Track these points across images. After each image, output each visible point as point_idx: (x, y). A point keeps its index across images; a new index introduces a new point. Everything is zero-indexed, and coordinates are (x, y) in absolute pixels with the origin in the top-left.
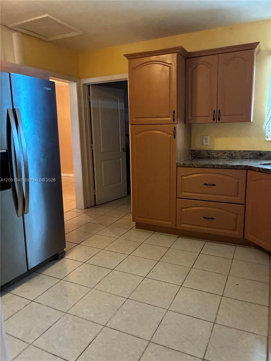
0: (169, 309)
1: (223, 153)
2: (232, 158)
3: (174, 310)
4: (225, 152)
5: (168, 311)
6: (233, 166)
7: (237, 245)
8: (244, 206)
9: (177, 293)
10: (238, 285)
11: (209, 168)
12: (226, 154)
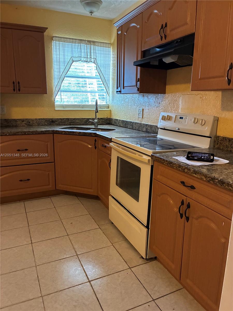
0: (37, 265)
1: (21, 121)
4: (23, 120)
6: (42, 131)
7: (51, 197)
8: (54, 163)
10: (72, 223)
12: (25, 122)
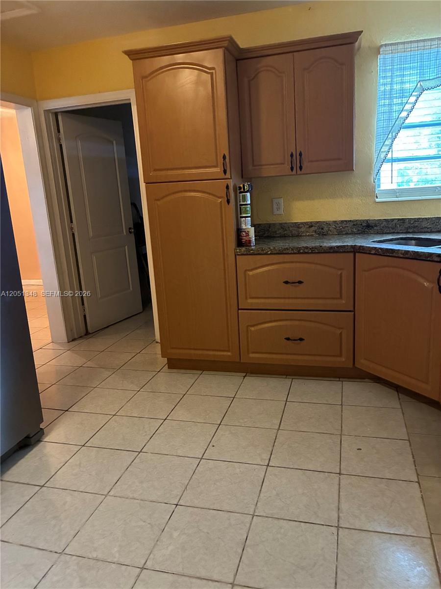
0: (256, 514)
1: (308, 226)
2: (323, 235)
3: (265, 515)
4: (310, 225)
5: (255, 517)
6: (331, 248)
7: (344, 380)
8: (353, 313)
9: (264, 479)
10: (361, 449)
11: (291, 253)
12: (313, 228)
